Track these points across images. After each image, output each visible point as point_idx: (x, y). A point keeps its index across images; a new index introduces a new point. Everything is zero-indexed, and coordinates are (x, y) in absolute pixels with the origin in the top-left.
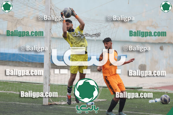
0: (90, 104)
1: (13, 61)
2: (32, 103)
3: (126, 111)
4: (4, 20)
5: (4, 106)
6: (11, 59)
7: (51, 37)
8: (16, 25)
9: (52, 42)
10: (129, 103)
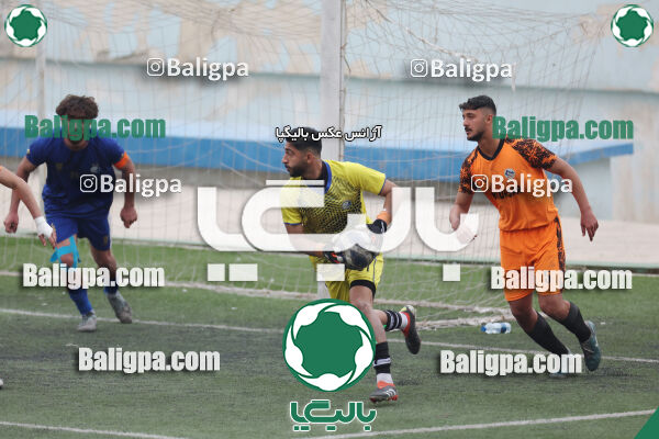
0: (495, 332)
1: (202, 169)
2: (274, 326)
3: (631, 357)
4: (166, 12)
5: (169, 340)
6: (197, 159)
7: (346, 77)
8: (212, 32)
9: (348, 95)
10: (642, 327)
